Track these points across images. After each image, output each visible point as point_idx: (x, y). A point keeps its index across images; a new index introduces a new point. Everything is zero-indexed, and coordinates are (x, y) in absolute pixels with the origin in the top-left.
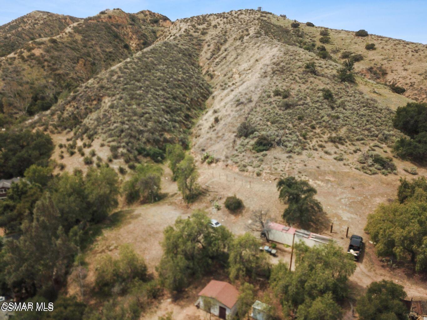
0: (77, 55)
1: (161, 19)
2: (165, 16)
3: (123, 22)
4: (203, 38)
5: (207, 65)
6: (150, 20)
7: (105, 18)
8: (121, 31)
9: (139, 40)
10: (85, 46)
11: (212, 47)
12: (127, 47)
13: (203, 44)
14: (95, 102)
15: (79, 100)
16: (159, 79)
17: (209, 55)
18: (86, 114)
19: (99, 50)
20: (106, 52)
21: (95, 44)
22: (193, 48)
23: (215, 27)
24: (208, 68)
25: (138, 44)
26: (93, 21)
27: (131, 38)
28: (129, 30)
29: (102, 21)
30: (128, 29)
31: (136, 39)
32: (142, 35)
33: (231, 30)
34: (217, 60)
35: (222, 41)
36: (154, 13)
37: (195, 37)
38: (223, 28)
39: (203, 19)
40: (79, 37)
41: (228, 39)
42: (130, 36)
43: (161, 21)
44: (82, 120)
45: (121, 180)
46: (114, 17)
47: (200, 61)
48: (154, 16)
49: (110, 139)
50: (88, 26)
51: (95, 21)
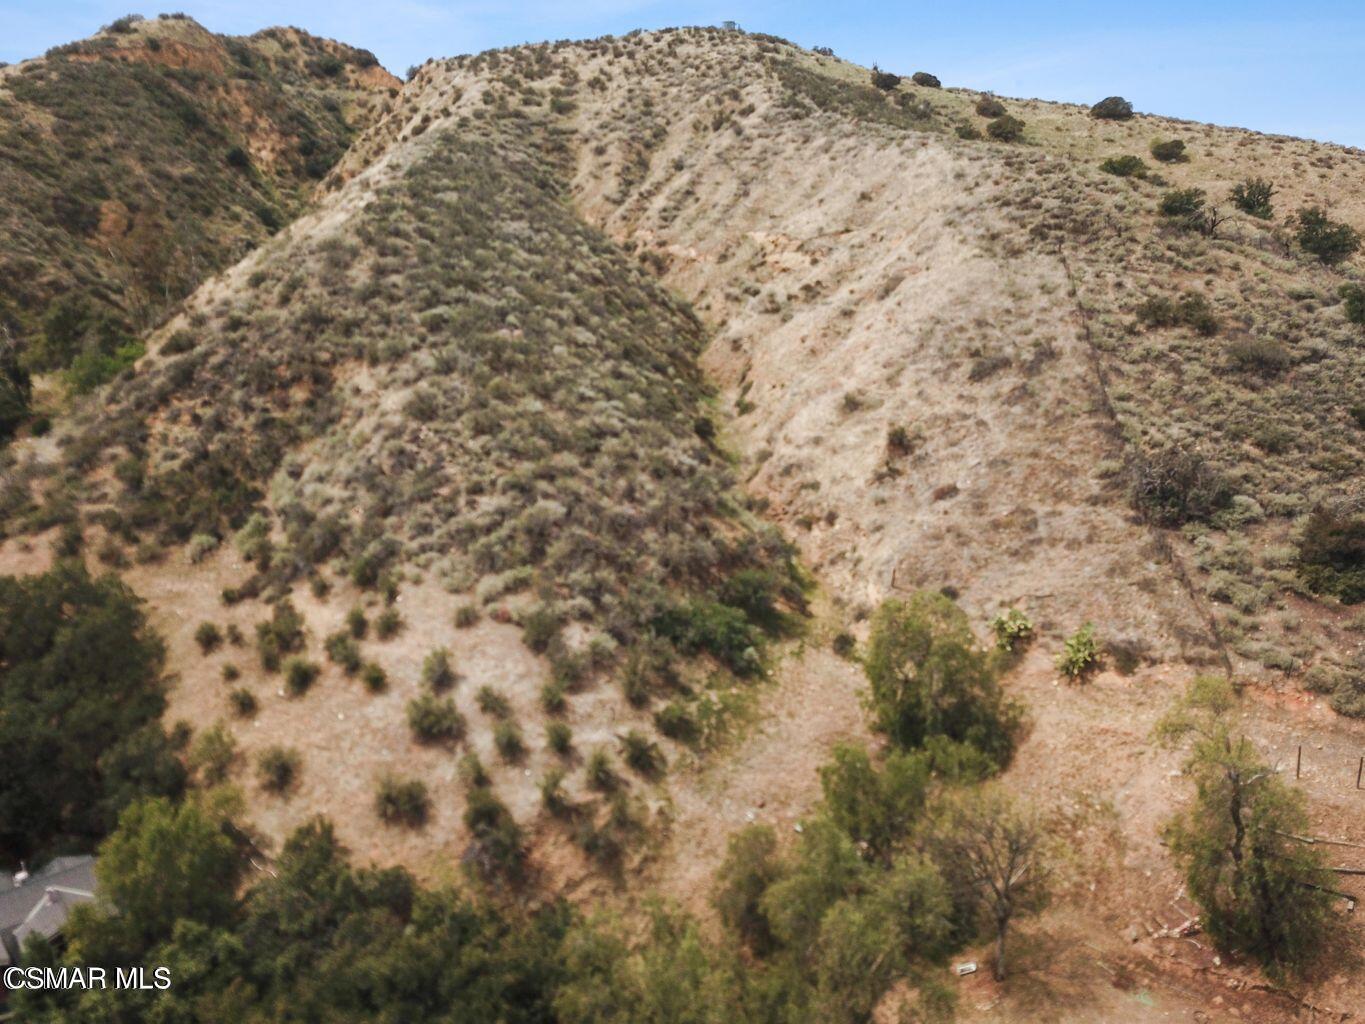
0: (52, 191)
1: (348, 60)
2: (366, 52)
3: (210, 66)
4: (564, 123)
5: (620, 223)
6: (307, 65)
7: (133, 47)
8: (207, 102)
9: (284, 134)
10: (77, 156)
11: (615, 154)
12: (240, 161)
13: (572, 146)
14: (299, 394)
15: (216, 388)
16: (538, 277)
17: (611, 185)
18: (273, 455)
19: (139, 170)
20: (168, 177)
21: (116, 146)
22: (541, 162)
23: (596, 84)
24: (625, 231)
25: (283, 153)
26: (84, 59)
27: (251, 129)
28: (241, 98)
29: (124, 59)
30: (235, 92)
31: (272, 130)
32: (291, 118)
33: (664, 94)
34: (659, 202)
35: (647, 134)
36: (318, 40)
37: (535, 119)
38: (630, 91)
39: (539, 59)
40: (43, 120)
41: (668, 129)
42: (245, 120)
43: (349, 67)
44: (258, 484)
45: (661, 812)
46: (171, 46)
47: (581, 210)
48: (321, 48)
49: (491, 582)
50: (75, 78)
51: (96, 59)
